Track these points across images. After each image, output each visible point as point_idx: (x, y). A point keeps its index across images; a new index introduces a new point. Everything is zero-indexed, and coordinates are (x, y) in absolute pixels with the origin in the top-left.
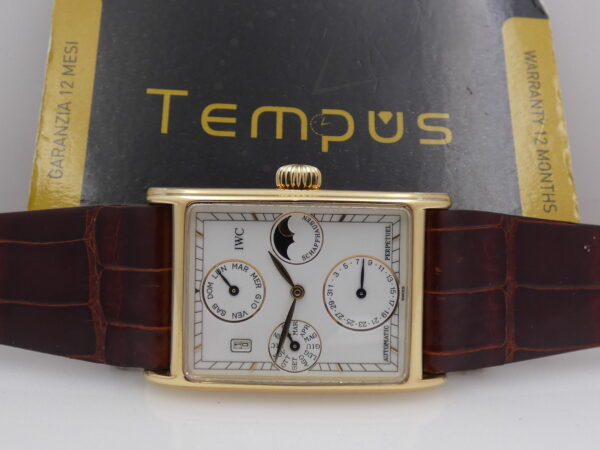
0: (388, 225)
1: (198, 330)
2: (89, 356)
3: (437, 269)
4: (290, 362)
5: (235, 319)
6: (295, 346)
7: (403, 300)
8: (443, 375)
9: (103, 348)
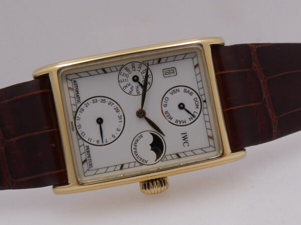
0: (92, 169)
1: (199, 76)
2: (259, 46)
4: (137, 68)
5: (177, 88)
6: (135, 79)
7: (72, 122)
8: (36, 78)
9: (252, 53)
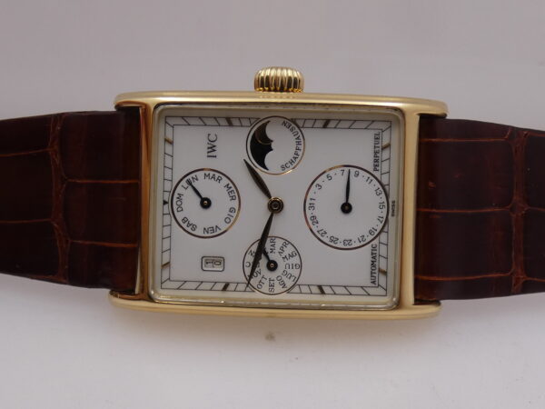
0: (377, 132)
1: (166, 246)
2: (51, 276)
3: (431, 184)
4: (267, 282)
5: (206, 235)
6: (272, 266)
7: (393, 215)
8: (437, 303)
9: (66, 267)
